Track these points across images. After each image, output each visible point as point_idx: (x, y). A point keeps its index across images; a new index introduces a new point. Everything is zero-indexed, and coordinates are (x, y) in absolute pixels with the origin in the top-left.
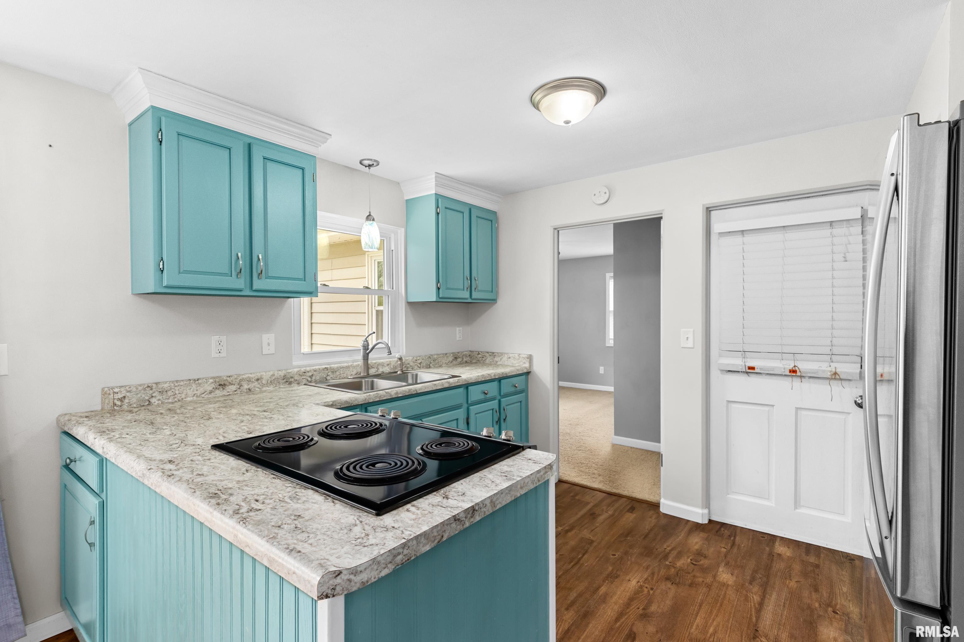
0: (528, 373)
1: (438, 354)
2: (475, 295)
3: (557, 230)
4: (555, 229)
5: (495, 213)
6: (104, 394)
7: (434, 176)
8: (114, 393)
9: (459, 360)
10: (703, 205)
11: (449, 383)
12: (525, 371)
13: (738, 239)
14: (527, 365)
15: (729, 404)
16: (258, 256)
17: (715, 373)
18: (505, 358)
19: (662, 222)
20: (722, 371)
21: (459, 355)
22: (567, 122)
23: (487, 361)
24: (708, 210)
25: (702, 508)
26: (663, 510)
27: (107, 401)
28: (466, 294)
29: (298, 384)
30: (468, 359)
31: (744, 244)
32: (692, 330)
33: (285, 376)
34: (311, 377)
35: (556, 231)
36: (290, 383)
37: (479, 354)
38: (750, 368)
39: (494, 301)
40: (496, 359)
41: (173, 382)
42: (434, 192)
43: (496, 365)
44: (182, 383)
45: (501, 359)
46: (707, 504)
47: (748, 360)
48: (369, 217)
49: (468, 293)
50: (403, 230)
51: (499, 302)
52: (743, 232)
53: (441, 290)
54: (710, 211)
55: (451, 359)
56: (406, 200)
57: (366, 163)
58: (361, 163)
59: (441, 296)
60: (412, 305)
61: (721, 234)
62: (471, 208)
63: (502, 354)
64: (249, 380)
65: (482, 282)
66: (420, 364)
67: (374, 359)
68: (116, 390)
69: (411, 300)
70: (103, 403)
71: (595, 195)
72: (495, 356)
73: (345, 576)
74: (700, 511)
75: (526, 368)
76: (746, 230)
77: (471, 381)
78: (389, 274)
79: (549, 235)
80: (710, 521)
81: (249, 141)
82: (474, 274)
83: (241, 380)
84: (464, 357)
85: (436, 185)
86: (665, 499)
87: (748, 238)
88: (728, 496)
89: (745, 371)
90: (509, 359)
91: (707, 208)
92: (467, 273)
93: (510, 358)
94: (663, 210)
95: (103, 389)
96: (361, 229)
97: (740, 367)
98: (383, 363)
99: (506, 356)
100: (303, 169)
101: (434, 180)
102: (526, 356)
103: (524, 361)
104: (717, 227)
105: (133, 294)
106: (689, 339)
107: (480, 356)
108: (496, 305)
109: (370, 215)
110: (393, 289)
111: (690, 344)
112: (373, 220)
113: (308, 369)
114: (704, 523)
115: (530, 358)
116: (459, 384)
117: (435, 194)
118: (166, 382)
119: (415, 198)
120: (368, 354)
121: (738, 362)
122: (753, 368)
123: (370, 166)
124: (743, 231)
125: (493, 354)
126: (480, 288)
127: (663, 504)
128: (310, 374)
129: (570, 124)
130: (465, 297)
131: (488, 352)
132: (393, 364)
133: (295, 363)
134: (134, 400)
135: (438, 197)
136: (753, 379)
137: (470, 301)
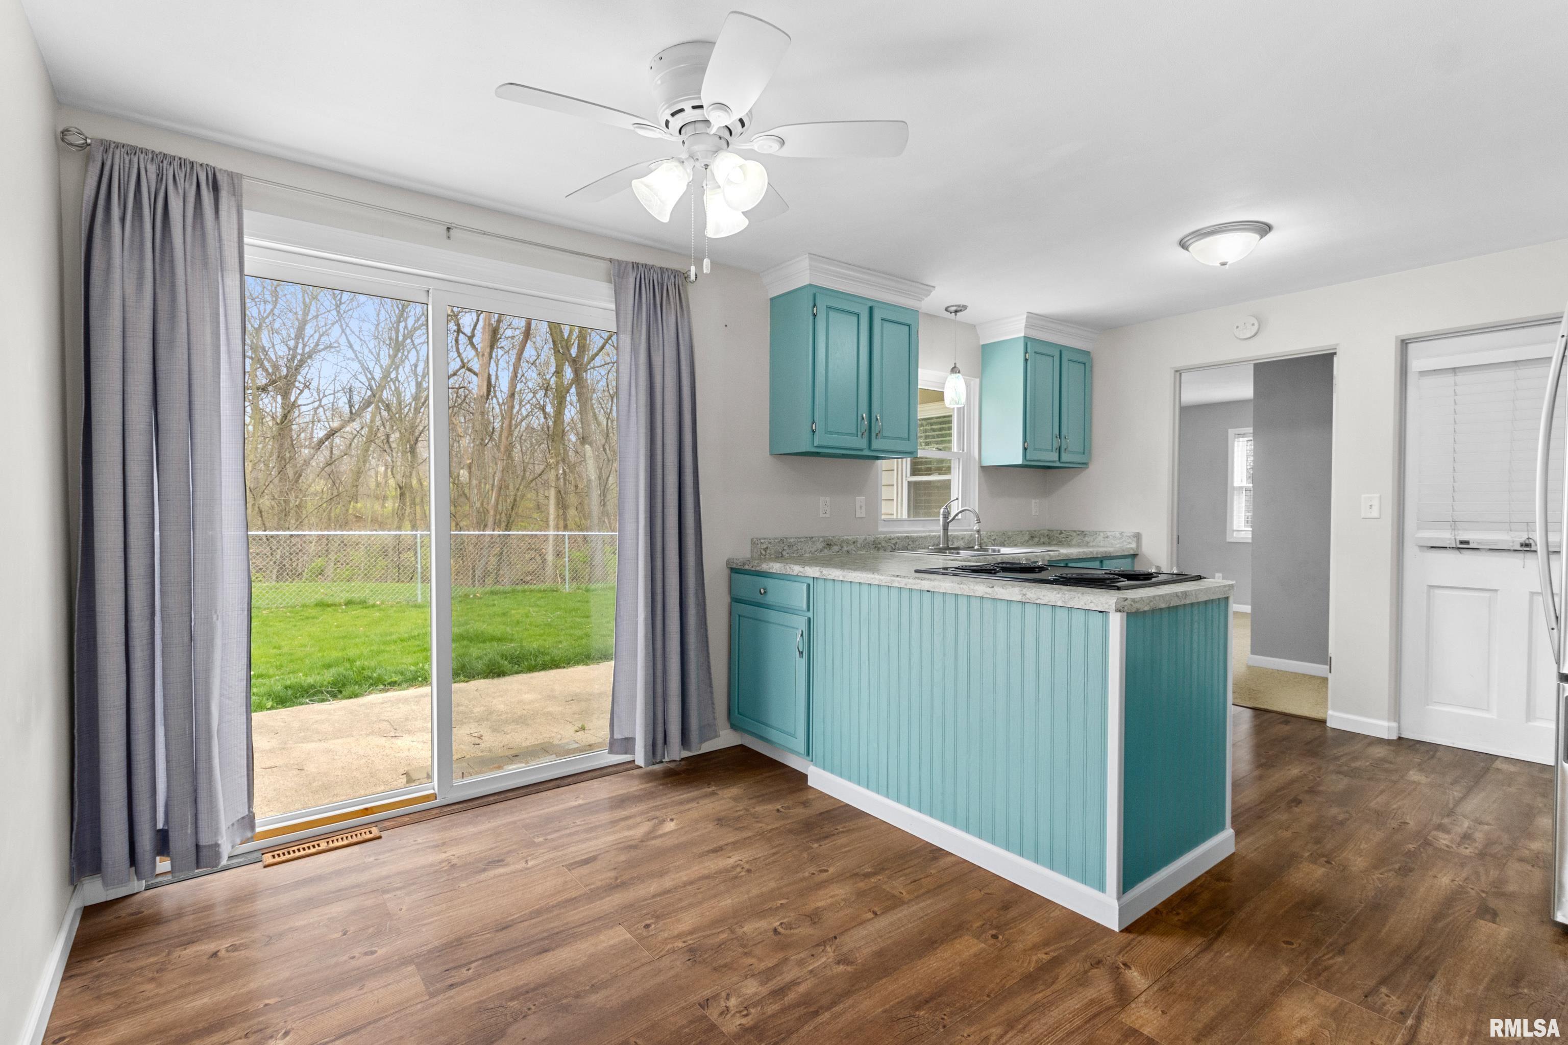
0: (1134, 556)
1: (1012, 531)
2: (1065, 457)
3: (1179, 372)
4: (1176, 371)
5: (1087, 353)
6: (754, 543)
7: (1025, 316)
8: (762, 543)
9: (1036, 540)
10: (1397, 337)
11: (1050, 555)
12: (1132, 552)
13: (1449, 379)
14: (1134, 545)
15: (1432, 590)
16: (876, 417)
17: (1411, 552)
18: (1100, 538)
19: (1335, 359)
20: (1421, 547)
21: (1036, 533)
22: (1224, 264)
23: (1074, 542)
24: (1404, 344)
25: (1389, 720)
26: (1330, 724)
27: (755, 550)
28: (1054, 456)
29: (885, 551)
30: (1046, 540)
31: (1456, 384)
32: (1378, 495)
33: (874, 541)
34: (895, 544)
35: (1178, 374)
36: (879, 549)
37: (1061, 533)
38: (1462, 542)
39: (1084, 465)
40: (1087, 539)
41: (796, 538)
42: (1023, 335)
43: (1087, 545)
44: (802, 540)
45: (1094, 539)
46: (1396, 714)
47: (1460, 532)
48: (954, 370)
49: (1057, 454)
50: (978, 380)
51: (1093, 467)
52: (1454, 370)
53: (1028, 451)
54: (1407, 343)
55: (1027, 537)
56: (983, 345)
57: (953, 309)
58: (946, 310)
59: (1028, 458)
60: (987, 470)
61: (1423, 373)
62: (1062, 350)
63: (1096, 533)
64: (847, 542)
65: (1072, 441)
66: (994, 540)
67: (955, 531)
68: (762, 541)
69: (987, 462)
70: (752, 551)
71: (1237, 327)
72: (1085, 536)
73: (1129, 602)
74: (1385, 724)
75: (1132, 549)
76: (1458, 368)
77: (1072, 557)
78: (959, 433)
79: (1168, 378)
80: (1400, 738)
81: (870, 304)
82: (1064, 432)
83: (842, 542)
84: (1042, 537)
85: (1026, 327)
86: (1334, 709)
87: (1461, 378)
88: (1427, 707)
89: (1454, 546)
90: (1106, 539)
91: (1403, 341)
92: (1056, 431)
93: (1107, 537)
94: (1337, 345)
95: (752, 540)
96: (944, 384)
97: (1448, 542)
98: (957, 535)
99: (1102, 534)
100: (909, 326)
101: (1025, 321)
102: (1132, 534)
103: (1130, 540)
104: (1416, 364)
105: (771, 454)
106: (1373, 507)
107: (1062, 535)
108: (1087, 471)
109: (955, 367)
110: (963, 450)
111: (1375, 513)
112: (959, 372)
113: (893, 536)
114: (1391, 738)
115: (1138, 537)
116: (1059, 558)
117: (1024, 337)
118: (791, 538)
119: (995, 343)
120: (948, 523)
121: (1446, 536)
122: (1467, 543)
123: (956, 312)
124: (1454, 368)
125: (1082, 533)
126: (1069, 449)
127: (1332, 716)
128: (894, 541)
129: (1227, 266)
130: (1051, 459)
131: (1075, 531)
132: (967, 537)
133: (880, 529)
134: (773, 551)
135: (1026, 338)
136: (1466, 557)
137: (1058, 464)
